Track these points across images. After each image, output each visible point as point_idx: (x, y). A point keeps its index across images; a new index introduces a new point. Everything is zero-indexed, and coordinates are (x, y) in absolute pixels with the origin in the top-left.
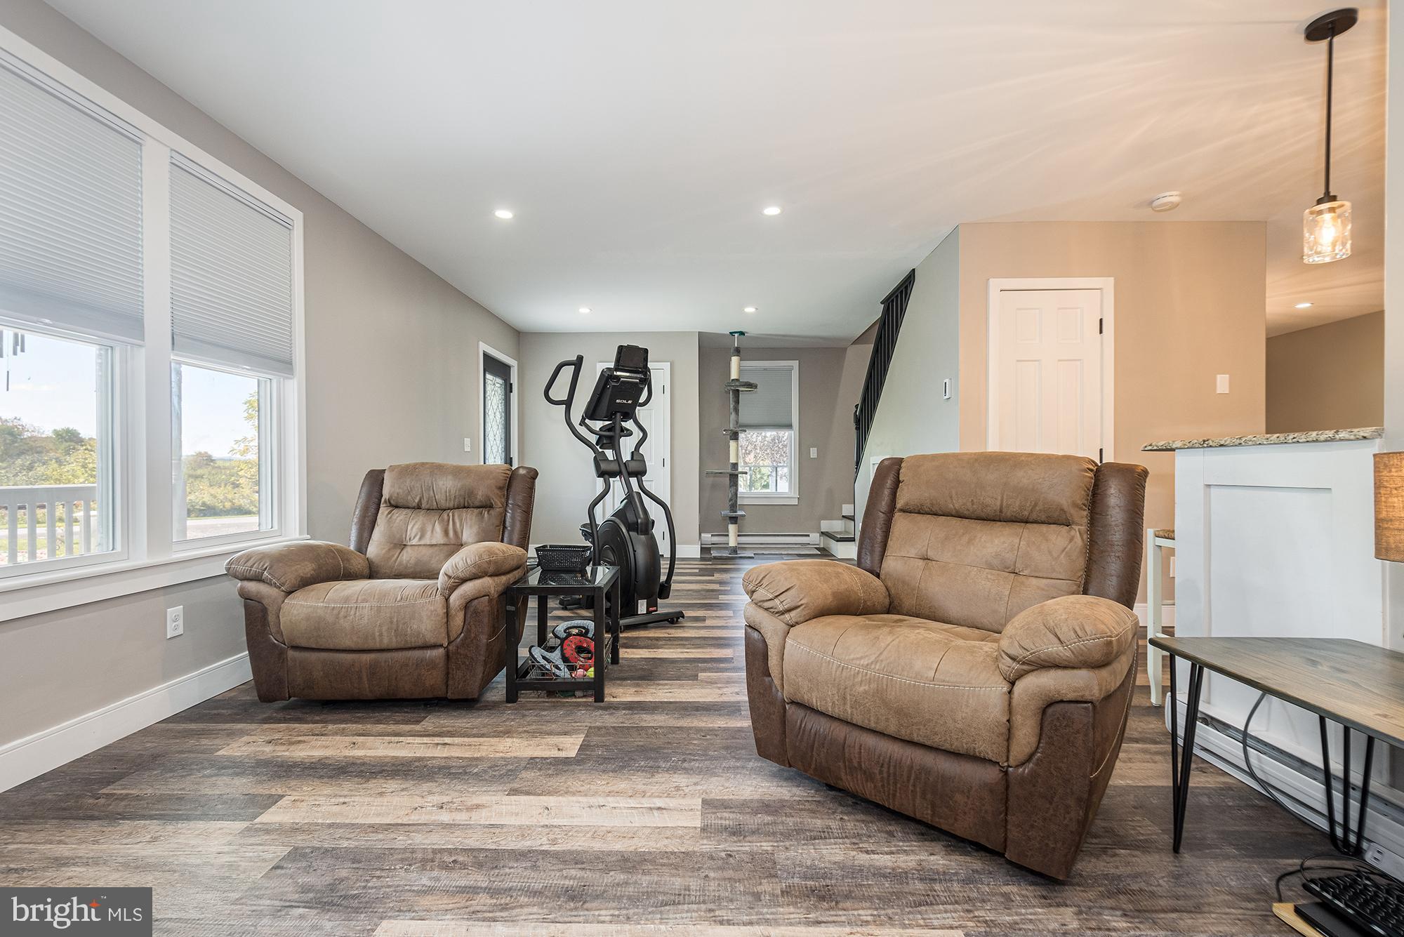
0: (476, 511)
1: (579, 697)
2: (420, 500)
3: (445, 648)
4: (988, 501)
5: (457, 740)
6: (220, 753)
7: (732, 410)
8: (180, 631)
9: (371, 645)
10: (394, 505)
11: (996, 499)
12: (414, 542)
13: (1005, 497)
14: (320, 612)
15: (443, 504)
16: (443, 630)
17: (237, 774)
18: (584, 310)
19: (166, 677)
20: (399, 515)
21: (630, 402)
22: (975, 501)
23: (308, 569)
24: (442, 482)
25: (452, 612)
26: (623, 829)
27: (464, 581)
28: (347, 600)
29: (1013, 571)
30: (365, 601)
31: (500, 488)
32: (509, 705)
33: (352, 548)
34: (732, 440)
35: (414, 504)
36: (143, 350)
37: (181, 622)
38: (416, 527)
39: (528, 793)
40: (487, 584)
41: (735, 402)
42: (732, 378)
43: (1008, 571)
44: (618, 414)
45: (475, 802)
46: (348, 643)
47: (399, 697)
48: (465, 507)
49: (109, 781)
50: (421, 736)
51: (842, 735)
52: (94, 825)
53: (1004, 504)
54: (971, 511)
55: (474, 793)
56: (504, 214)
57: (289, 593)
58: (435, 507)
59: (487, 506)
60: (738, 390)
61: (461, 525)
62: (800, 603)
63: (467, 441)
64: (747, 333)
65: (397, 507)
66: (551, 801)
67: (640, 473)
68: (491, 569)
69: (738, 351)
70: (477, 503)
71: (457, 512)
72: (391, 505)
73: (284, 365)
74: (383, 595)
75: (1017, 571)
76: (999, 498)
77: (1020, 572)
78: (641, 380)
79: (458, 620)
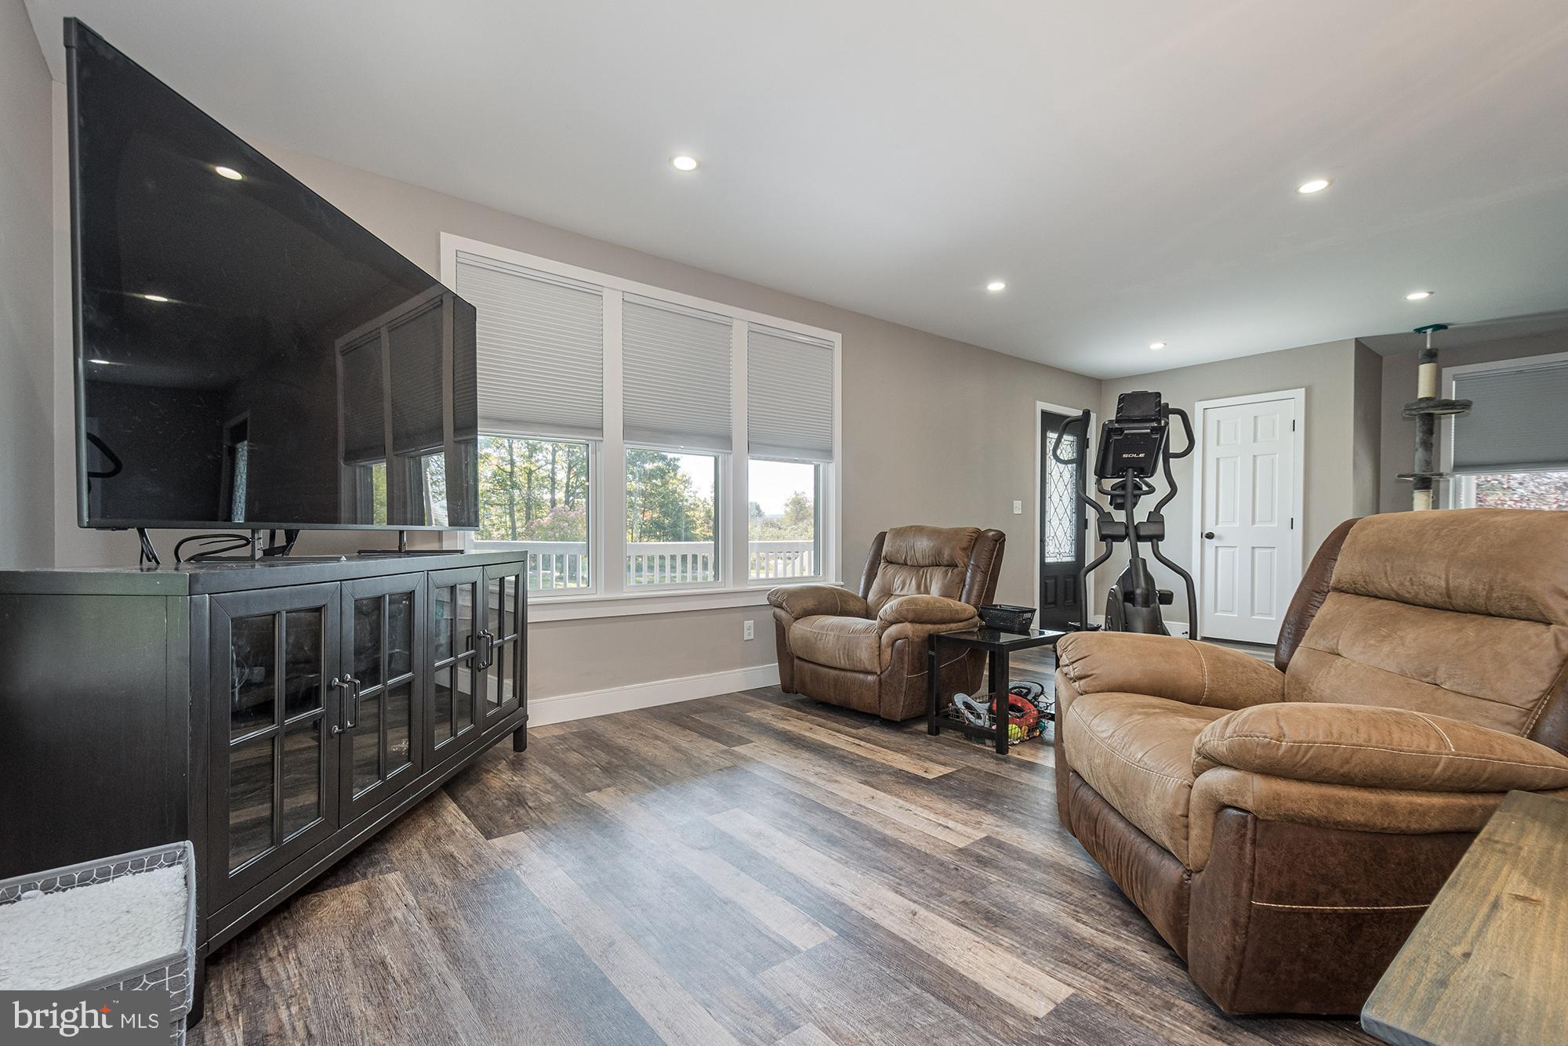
0: (944, 569)
1: (988, 746)
2: (905, 558)
3: (878, 676)
4: (1430, 580)
5: (868, 745)
6: (749, 714)
7: (1417, 446)
8: (752, 637)
9: (834, 664)
10: (890, 562)
11: (1439, 578)
12: (897, 592)
13: (1451, 576)
14: (808, 634)
15: (921, 562)
16: (876, 660)
17: (744, 725)
18: (1157, 346)
19: (744, 664)
20: (891, 570)
21: (1142, 455)
22: (1414, 579)
23: (810, 603)
24: (919, 543)
25: (883, 647)
26: (906, 827)
27: (892, 623)
28: (822, 628)
29: (1433, 682)
30: (832, 630)
31: (964, 549)
32: (928, 736)
33: (860, 595)
34: (1418, 489)
35: (902, 561)
36: (732, 455)
37: (752, 631)
38: (901, 579)
39: (872, 786)
40: (908, 628)
41: (1424, 433)
42: (1420, 396)
43: (1426, 680)
44: (1130, 470)
45: (837, 779)
46: (822, 659)
47: (852, 708)
48: (937, 565)
49: (696, 712)
50: (853, 737)
51: (1097, 810)
52: (678, 728)
53: (1451, 585)
54: (1413, 594)
55: (842, 774)
56: (996, 287)
57: (797, 619)
58: (916, 564)
59: (952, 565)
60: (1431, 415)
61: (931, 581)
62: (1090, 673)
63: (1018, 504)
64: (1451, 324)
65: (891, 563)
66: (880, 794)
67: (1156, 538)
68: (910, 616)
69: (1431, 356)
70: (946, 563)
71: (930, 569)
72: (888, 561)
73: (828, 453)
74: (842, 628)
75: (1438, 682)
76: (1443, 576)
77: (1442, 683)
78: (1153, 429)
79: (887, 655)
